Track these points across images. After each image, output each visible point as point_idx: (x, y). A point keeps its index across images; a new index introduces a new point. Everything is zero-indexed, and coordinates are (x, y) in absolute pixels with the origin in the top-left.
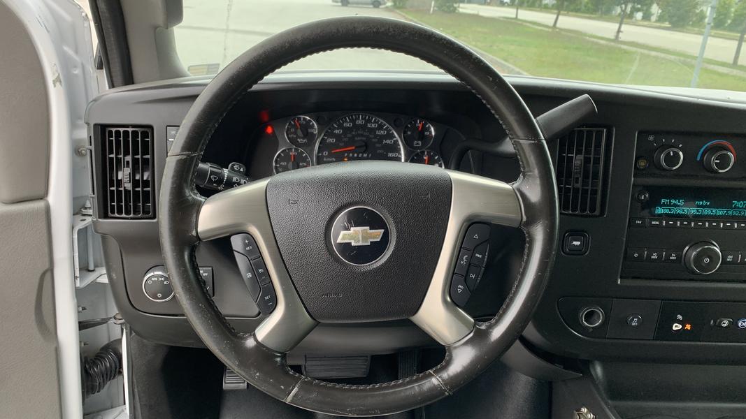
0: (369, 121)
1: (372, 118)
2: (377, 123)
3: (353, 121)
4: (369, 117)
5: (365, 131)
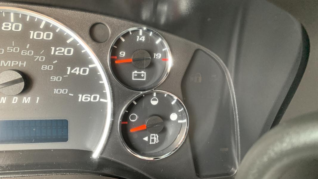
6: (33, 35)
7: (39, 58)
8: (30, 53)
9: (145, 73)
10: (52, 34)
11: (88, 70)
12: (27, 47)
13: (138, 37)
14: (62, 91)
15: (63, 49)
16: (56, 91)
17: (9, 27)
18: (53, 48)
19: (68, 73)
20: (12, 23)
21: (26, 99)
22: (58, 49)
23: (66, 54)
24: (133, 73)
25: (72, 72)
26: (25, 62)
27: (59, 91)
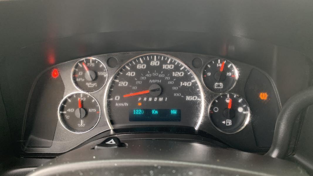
0: (165, 62)
1: (168, 59)
2: (174, 63)
3: (147, 63)
4: (164, 57)
5: (160, 73)
6: (164, 67)
7: (167, 78)
8: (163, 76)
9: (222, 84)
10: (173, 66)
11: (191, 83)
12: (162, 73)
13: (218, 64)
14: (178, 95)
15: (179, 73)
16: (175, 95)
17: (154, 63)
18: (174, 73)
19: (181, 85)
20: (155, 62)
21: (161, 99)
22: (176, 73)
23: (180, 75)
24: (215, 84)
25: (183, 84)
26: (161, 80)
27: (177, 95)
